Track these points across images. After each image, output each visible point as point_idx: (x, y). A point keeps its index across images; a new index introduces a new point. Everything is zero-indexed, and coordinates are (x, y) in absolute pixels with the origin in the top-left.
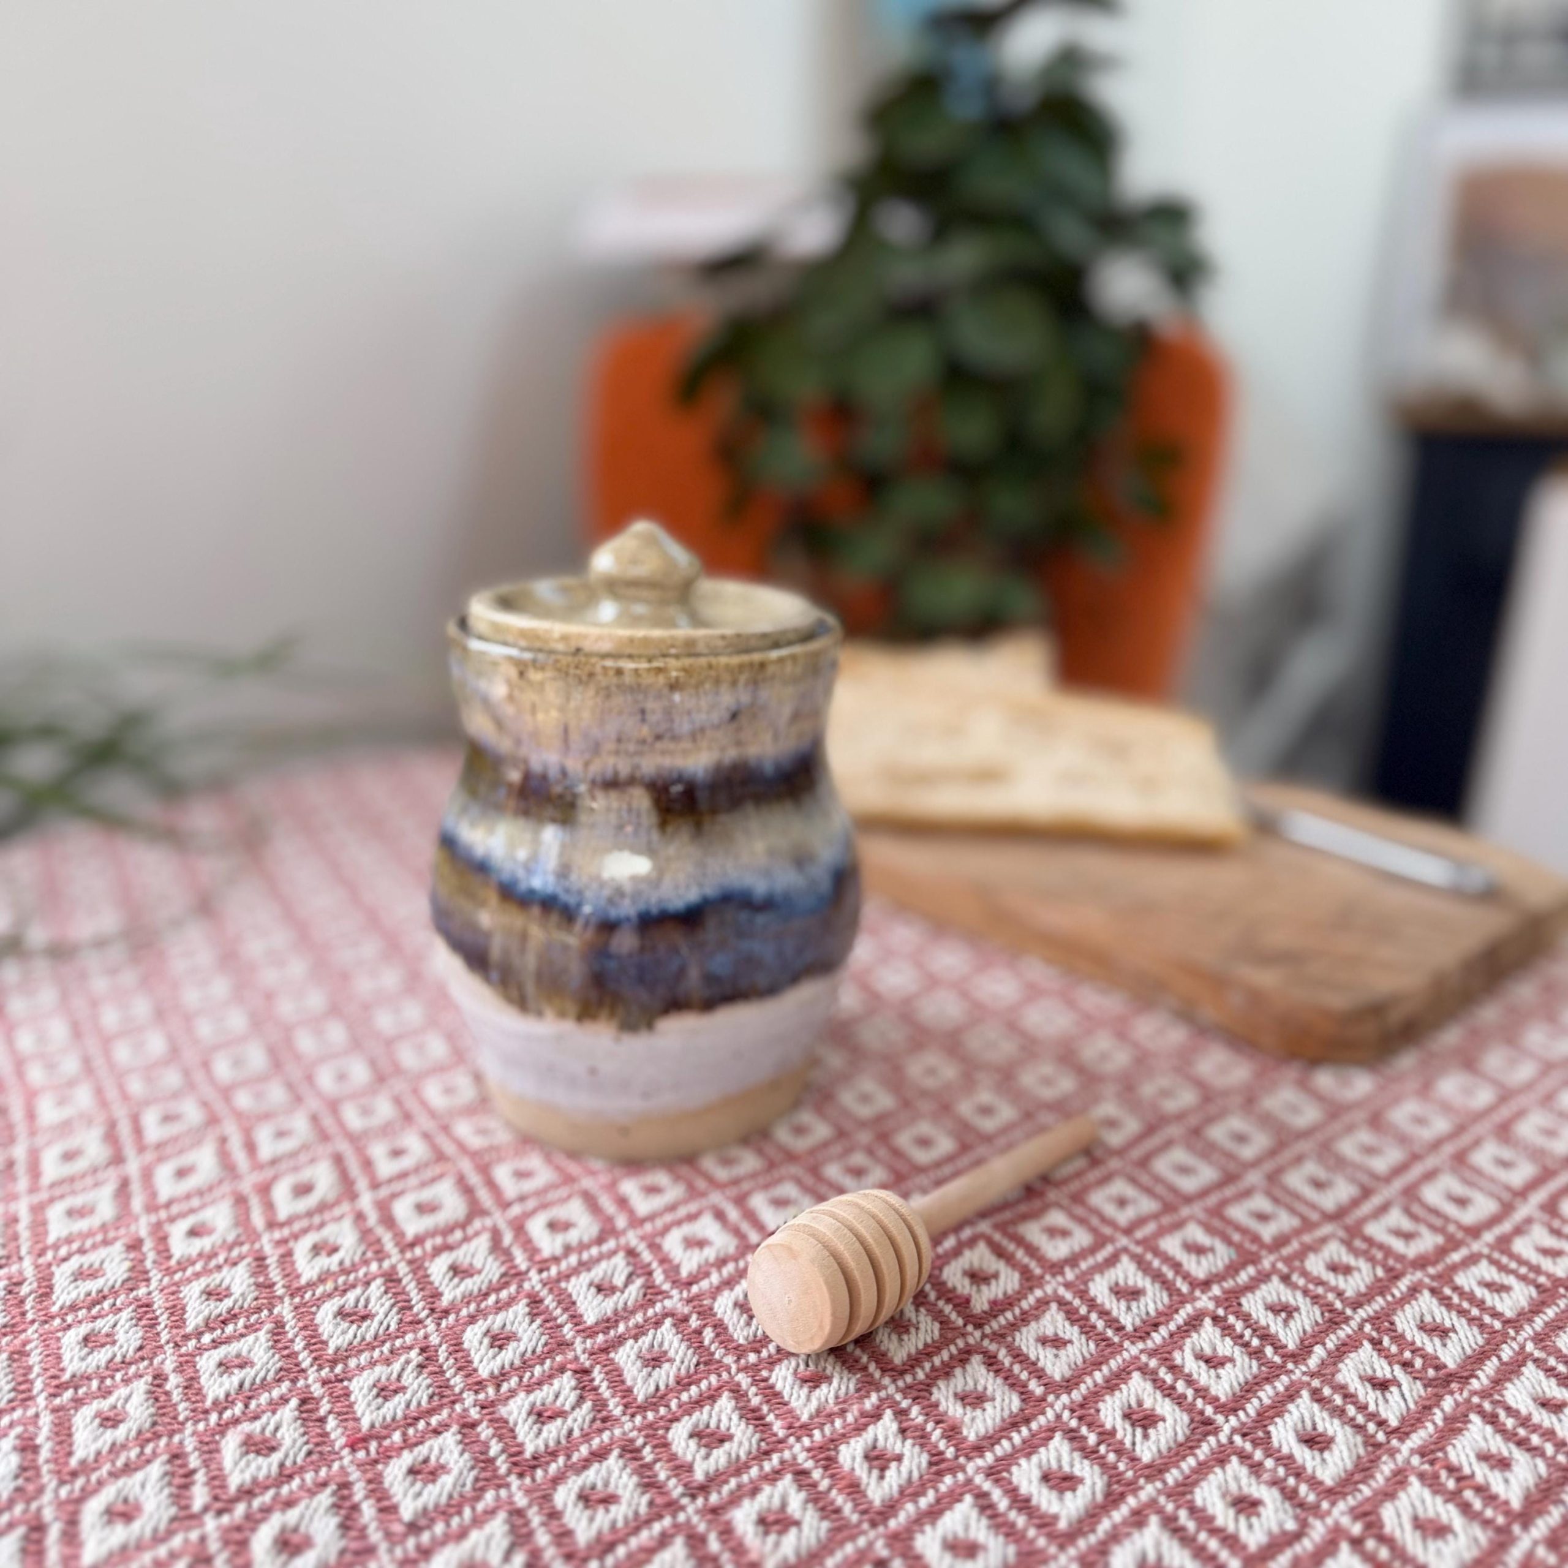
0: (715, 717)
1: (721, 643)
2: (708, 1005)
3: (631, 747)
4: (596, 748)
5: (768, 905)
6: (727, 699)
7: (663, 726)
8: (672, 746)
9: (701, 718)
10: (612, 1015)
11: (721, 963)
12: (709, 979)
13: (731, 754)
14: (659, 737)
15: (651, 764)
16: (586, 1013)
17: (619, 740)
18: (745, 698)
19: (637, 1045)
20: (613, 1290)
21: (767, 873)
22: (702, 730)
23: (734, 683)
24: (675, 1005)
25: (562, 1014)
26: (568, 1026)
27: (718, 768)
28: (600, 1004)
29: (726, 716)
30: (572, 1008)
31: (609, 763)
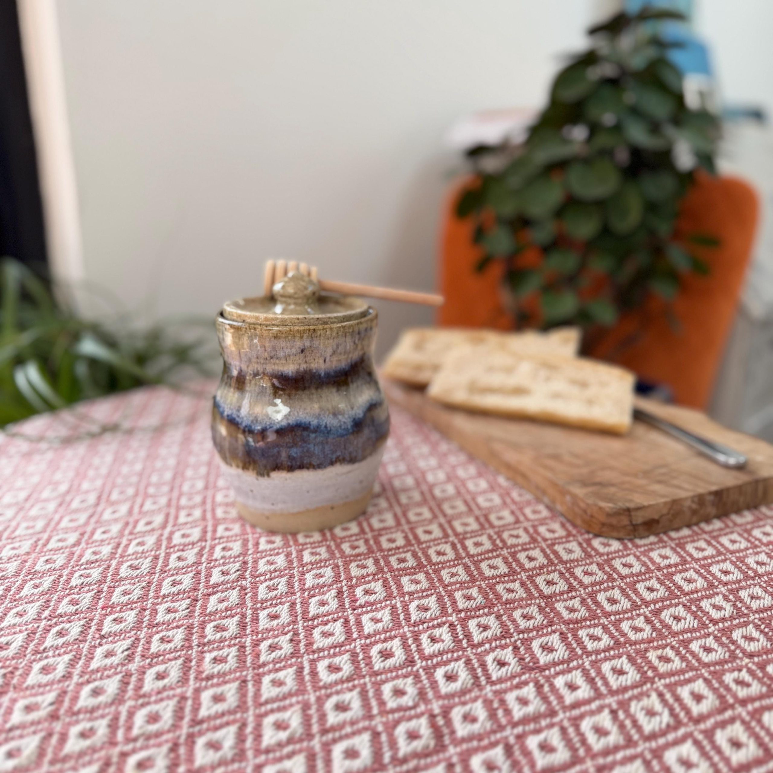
0: (294, 351)
1: (296, 321)
2: (291, 469)
3: (262, 361)
4: (250, 360)
5: (317, 430)
6: (299, 344)
7: (273, 353)
8: (277, 361)
9: (288, 351)
10: (253, 470)
11: (295, 452)
12: (290, 458)
13: (303, 367)
14: (271, 358)
15: (270, 368)
16: (245, 467)
17: (257, 358)
18: (307, 344)
19: (264, 481)
20: (227, 574)
21: (318, 417)
22: (289, 356)
23: (302, 337)
24: (277, 467)
25: (238, 466)
26: (240, 471)
27: (298, 372)
28: (250, 463)
29: (299, 351)
30: (241, 465)
31: (255, 367)
